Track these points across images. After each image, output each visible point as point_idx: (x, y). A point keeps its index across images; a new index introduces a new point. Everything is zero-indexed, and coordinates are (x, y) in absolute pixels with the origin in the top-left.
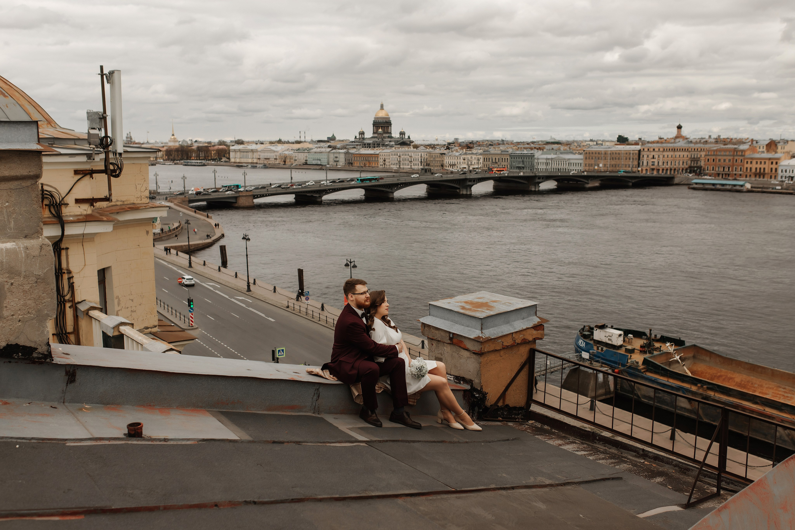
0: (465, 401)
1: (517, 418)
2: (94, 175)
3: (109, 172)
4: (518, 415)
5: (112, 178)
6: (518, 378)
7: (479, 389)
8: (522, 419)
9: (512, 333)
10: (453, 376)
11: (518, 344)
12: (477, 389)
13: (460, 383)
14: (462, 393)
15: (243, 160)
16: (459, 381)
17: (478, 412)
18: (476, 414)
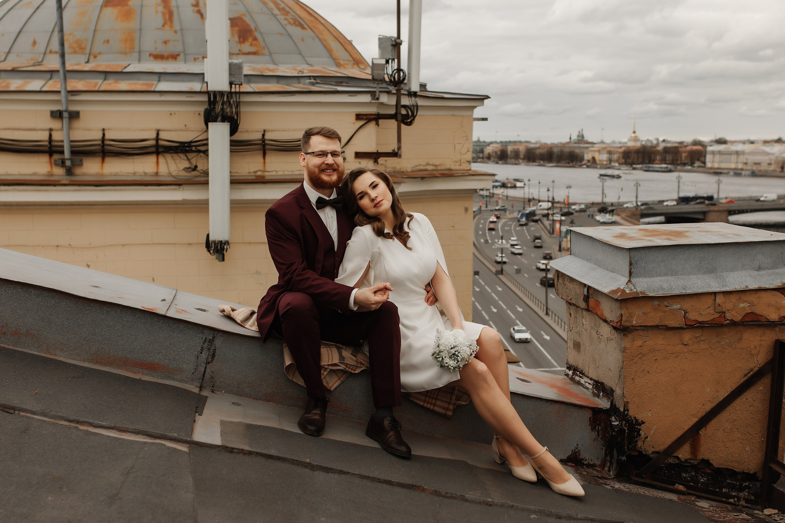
0: (594, 434)
1: (734, 497)
2: (381, 121)
3: (399, 118)
4: (741, 489)
5: (403, 126)
6: (738, 404)
7: (622, 409)
8: (747, 501)
9: (715, 294)
10: (592, 382)
11: (733, 324)
12: (619, 409)
13: (598, 396)
14: (588, 414)
15: (723, 165)
16: (598, 392)
17: (619, 462)
18: (615, 465)
